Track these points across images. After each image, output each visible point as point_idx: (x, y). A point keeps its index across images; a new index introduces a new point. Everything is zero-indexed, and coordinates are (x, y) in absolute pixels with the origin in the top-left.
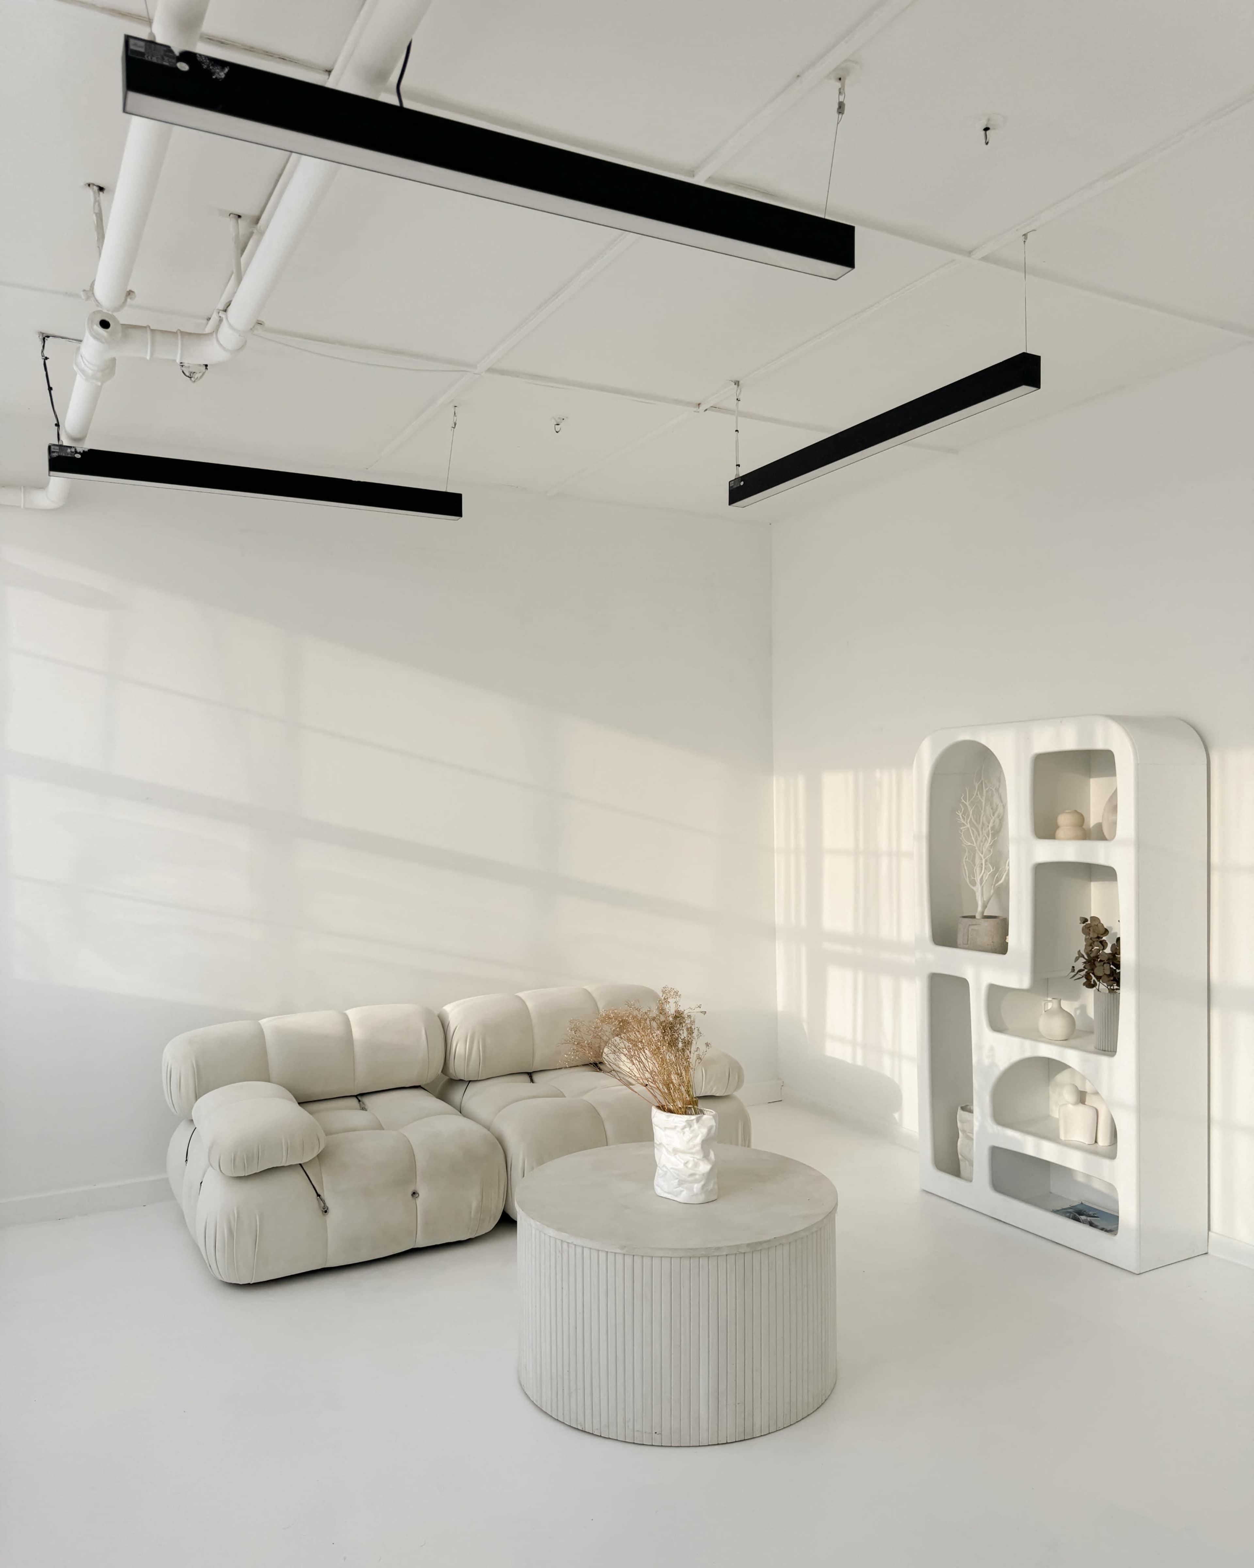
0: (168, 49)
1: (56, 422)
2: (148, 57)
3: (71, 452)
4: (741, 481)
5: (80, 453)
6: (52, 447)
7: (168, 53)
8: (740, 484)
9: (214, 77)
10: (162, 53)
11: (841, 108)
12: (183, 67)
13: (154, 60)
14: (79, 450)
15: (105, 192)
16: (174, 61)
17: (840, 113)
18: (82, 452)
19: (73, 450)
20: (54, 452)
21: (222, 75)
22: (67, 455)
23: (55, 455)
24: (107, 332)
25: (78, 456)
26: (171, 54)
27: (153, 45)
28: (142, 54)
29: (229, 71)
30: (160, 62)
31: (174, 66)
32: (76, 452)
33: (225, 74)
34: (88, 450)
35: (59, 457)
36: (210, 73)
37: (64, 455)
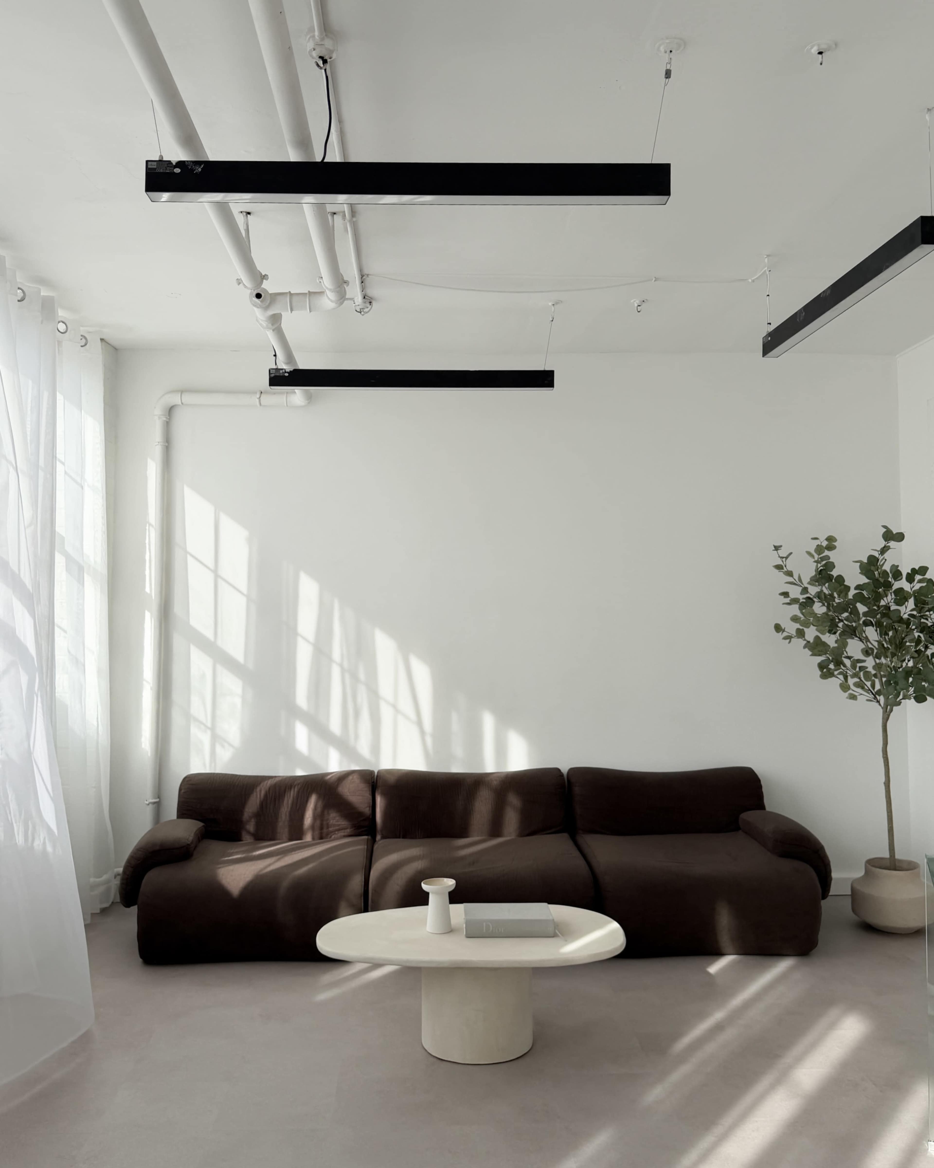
0: (169, 162)
1: (274, 354)
2: (158, 170)
3: (283, 372)
4: (769, 337)
5: (288, 372)
6: (271, 370)
7: (169, 165)
8: (768, 339)
9: (195, 172)
10: (166, 166)
11: (668, 74)
12: (177, 170)
13: (162, 171)
14: (287, 371)
15: (251, 214)
16: (172, 168)
17: (666, 78)
18: (289, 371)
19: (284, 371)
20: (272, 374)
21: (200, 170)
22: (280, 375)
23: (272, 375)
24: (260, 301)
25: (287, 375)
26: (171, 165)
27: (161, 162)
28: (155, 169)
29: (203, 167)
30: (164, 171)
31: (173, 172)
32: (286, 372)
33: (201, 169)
34: (293, 370)
35: (275, 376)
36: (192, 170)
37: (278, 375)
